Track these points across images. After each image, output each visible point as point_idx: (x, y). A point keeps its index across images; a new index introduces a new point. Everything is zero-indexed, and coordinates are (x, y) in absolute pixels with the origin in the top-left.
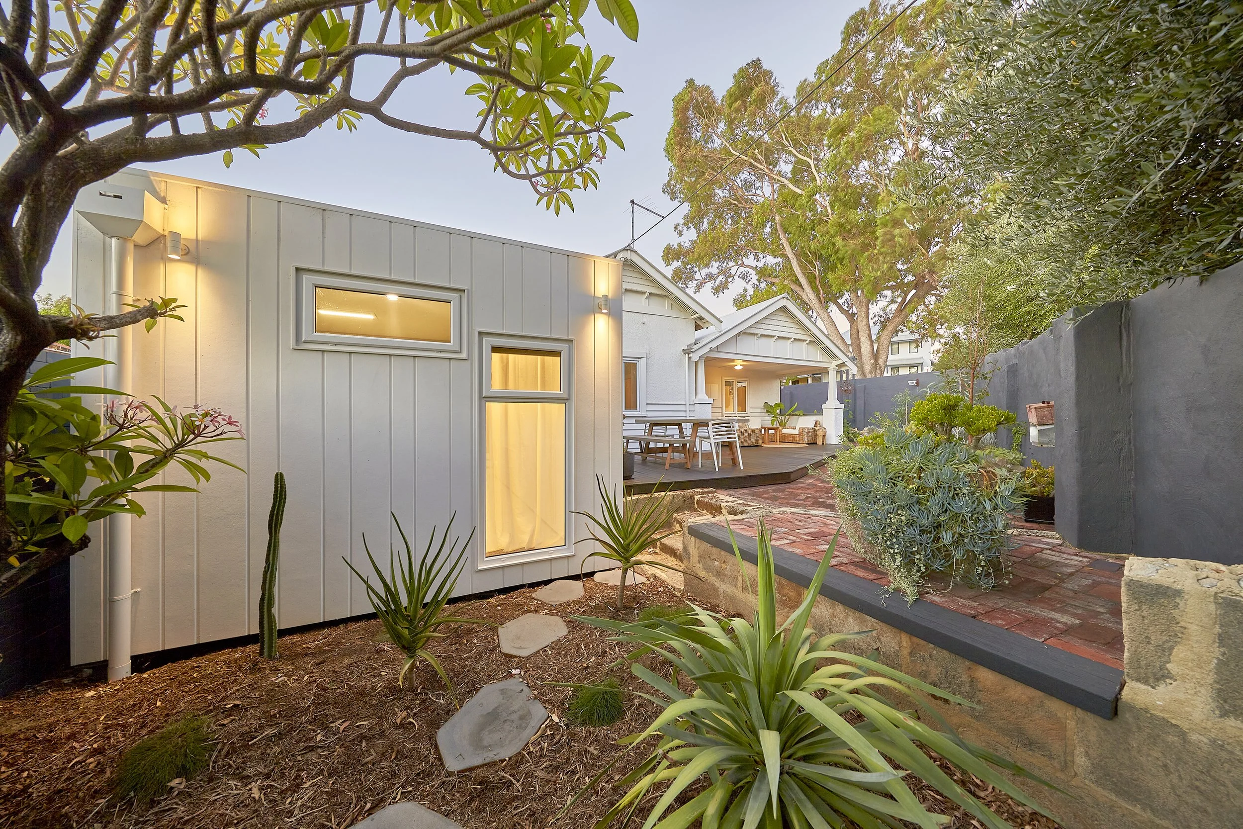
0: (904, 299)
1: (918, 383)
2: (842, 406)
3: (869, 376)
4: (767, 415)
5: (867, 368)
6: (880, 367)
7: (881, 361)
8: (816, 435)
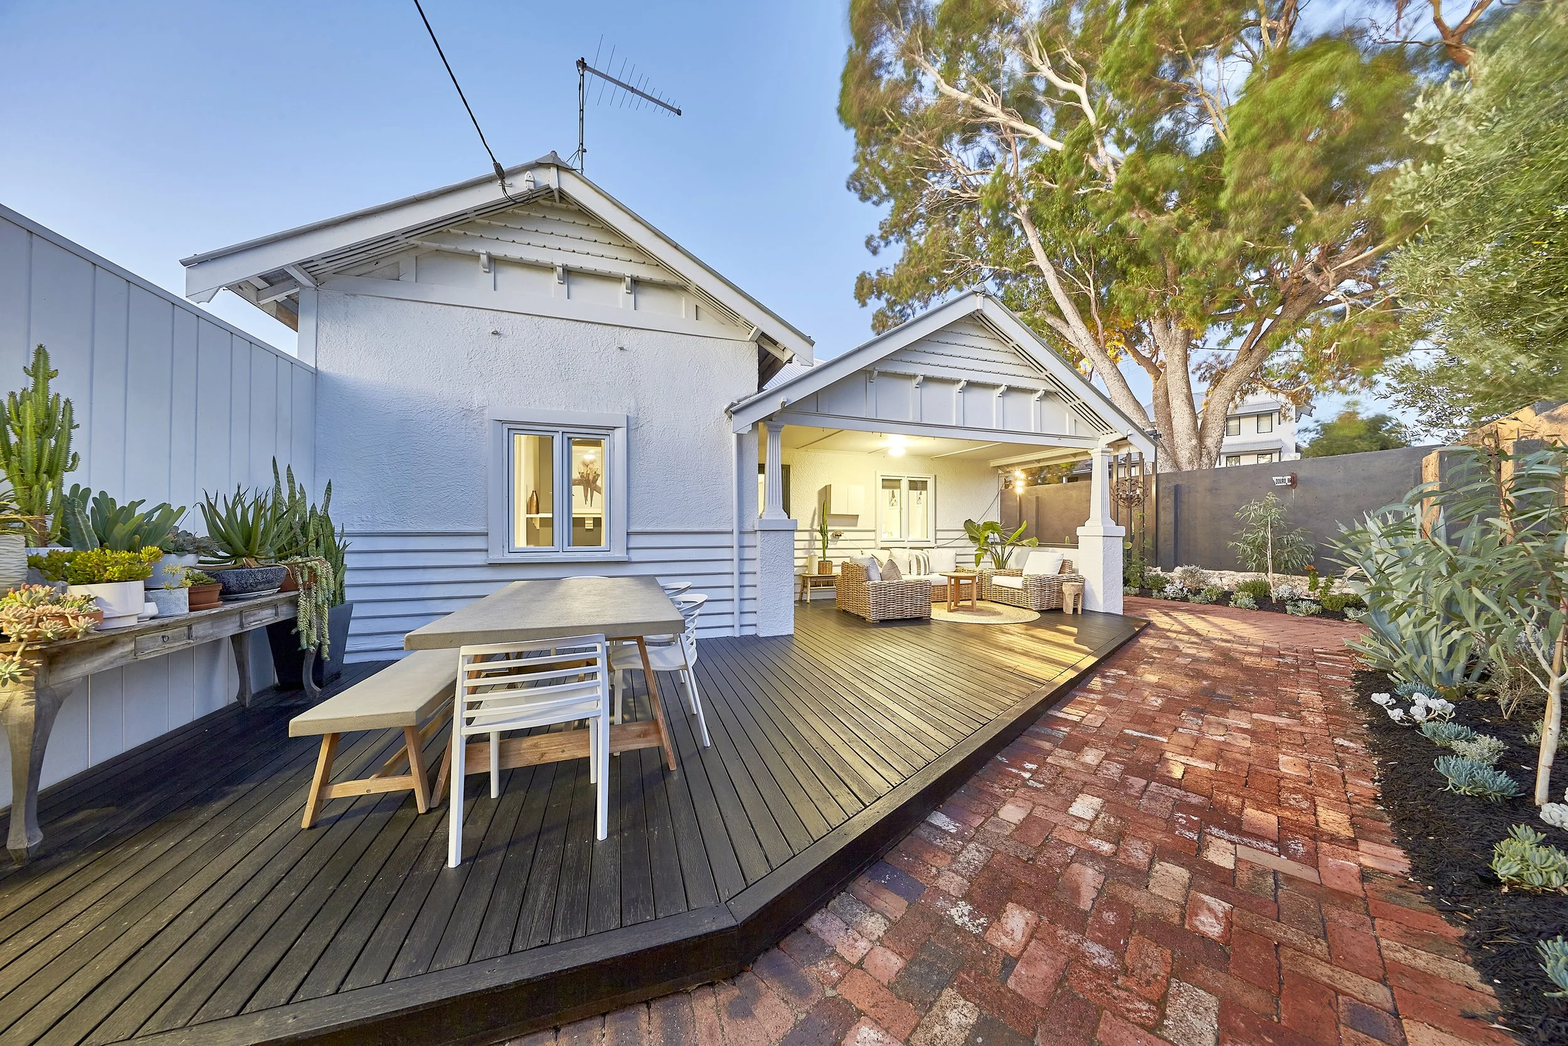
0: (1257, 328)
1: (1294, 481)
2: (1122, 531)
3: (1186, 468)
4: (971, 544)
5: (1184, 454)
6: (1209, 453)
7: (1210, 442)
8: (1060, 592)
